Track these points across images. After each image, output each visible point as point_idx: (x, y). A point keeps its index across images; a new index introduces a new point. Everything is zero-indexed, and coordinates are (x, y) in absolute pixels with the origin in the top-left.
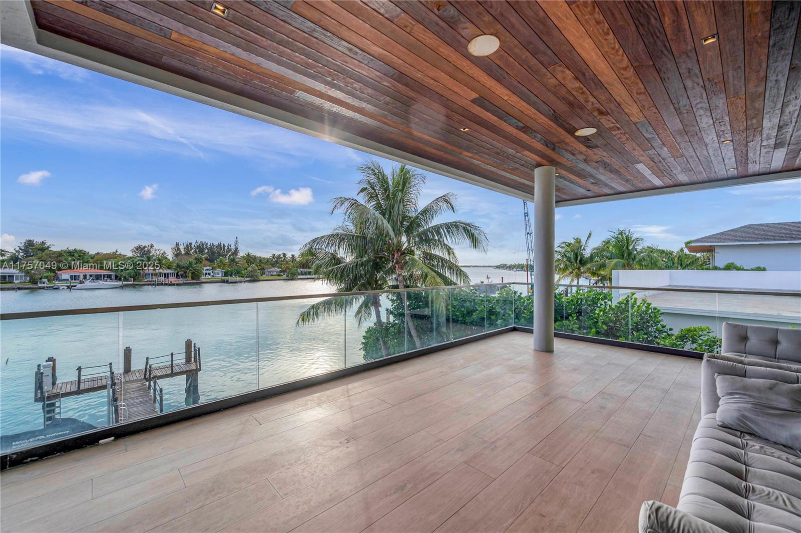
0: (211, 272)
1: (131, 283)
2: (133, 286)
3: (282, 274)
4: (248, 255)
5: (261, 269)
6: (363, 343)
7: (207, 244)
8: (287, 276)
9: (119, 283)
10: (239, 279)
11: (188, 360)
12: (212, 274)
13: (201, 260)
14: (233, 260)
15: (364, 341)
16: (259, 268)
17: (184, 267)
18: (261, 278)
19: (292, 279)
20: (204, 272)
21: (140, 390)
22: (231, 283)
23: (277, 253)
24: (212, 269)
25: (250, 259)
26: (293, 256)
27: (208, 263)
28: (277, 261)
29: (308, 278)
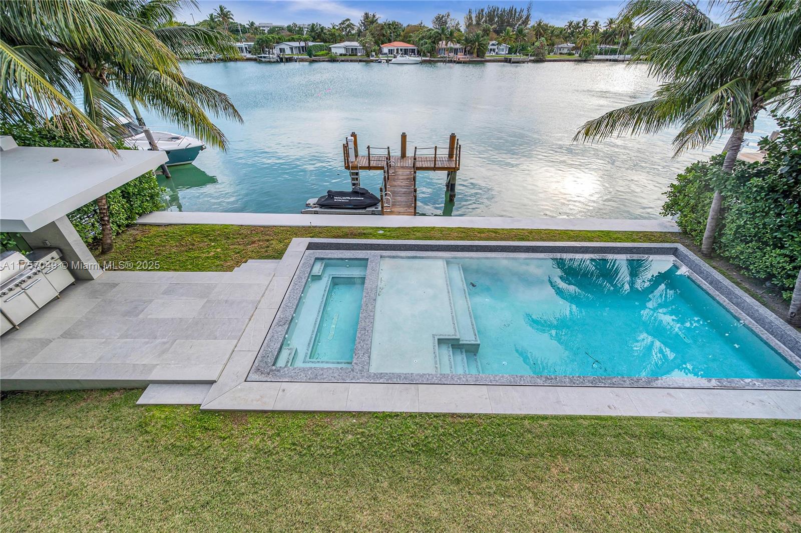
0: (495, 47)
1: (428, 58)
2: (429, 62)
3: (574, 52)
4: (540, 24)
5: (550, 44)
6: (672, 186)
7: (498, 9)
8: (580, 56)
9: (419, 59)
10: (522, 57)
11: (451, 155)
12: (496, 50)
13: (488, 32)
14: (520, 31)
15: (676, 183)
16: (548, 43)
17: (471, 41)
18: (548, 57)
19: (585, 61)
20: (490, 47)
21: (408, 179)
22: (513, 63)
23: (575, 20)
24: (497, 44)
25: (541, 30)
26: (597, 24)
27: (495, 36)
28: (573, 32)
29: (607, 60)
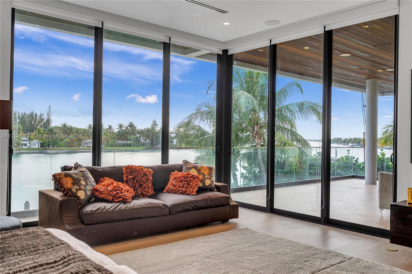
0: (27, 142)
4: (64, 125)
5: (78, 140)
7: (19, 113)
12: (28, 145)
13: (19, 131)
20: (22, 142)
24: (29, 140)
